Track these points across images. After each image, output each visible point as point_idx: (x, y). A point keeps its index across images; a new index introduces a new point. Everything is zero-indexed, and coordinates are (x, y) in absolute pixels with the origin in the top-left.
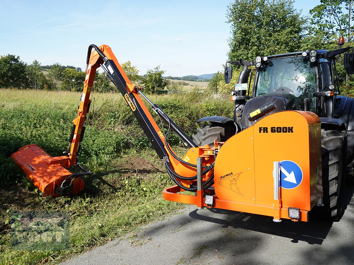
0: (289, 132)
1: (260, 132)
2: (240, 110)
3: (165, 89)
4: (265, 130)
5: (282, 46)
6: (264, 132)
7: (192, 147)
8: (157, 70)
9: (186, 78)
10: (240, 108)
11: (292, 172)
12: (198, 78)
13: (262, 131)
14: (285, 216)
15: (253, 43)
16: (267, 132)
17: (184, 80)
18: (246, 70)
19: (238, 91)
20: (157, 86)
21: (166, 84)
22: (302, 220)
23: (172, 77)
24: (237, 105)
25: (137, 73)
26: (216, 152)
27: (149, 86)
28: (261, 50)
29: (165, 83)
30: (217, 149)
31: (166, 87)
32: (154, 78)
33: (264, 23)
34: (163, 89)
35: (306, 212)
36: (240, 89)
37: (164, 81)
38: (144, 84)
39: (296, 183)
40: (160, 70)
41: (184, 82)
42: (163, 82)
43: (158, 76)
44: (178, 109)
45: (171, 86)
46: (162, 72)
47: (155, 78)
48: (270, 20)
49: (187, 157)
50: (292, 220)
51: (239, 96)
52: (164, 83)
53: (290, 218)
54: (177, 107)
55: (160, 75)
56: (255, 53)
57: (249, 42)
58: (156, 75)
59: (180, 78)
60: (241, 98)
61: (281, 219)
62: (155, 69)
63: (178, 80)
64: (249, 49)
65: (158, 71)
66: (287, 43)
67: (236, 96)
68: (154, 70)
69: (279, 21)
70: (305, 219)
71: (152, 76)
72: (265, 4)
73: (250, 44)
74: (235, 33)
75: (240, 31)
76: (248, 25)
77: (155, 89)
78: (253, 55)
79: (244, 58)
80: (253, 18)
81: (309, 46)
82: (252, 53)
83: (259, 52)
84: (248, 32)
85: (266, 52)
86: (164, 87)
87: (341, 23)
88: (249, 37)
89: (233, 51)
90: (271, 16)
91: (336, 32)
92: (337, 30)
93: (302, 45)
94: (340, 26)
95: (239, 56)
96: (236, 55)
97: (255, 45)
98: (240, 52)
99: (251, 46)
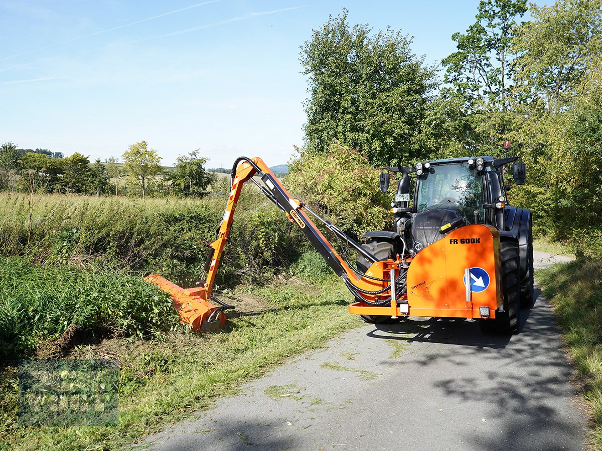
0: (477, 242)
1: (451, 243)
3: (209, 188)
4: (456, 241)
5: (394, 115)
6: (454, 243)
8: (194, 157)
10: (403, 221)
11: (481, 277)
13: (453, 243)
14: (477, 316)
15: (345, 109)
16: (457, 243)
18: (405, 178)
19: (399, 202)
20: (194, 184)
21: (209, 181)
22: (491, 318)
24: (397, 219)
25: (158, 162)
26: (401, 265)
27: (180, 184)
28: (360, 120)
29: (208, 178)
30: (401, 263)
31: (209, 185)
32: (188, 170)
33: (364, 76)
34: (204, 189)
35: (494, 310)
36: (401, 200)
37: (205, 176)
38: (171, 181)
39: (483, 286)
40: (199, 157)
43: (195, 167)
45: (217, 185)
46: (204, 160)
47: (191, 170)
48: (372, 70)
49: (370, 272)
50: (483, 318)
51: (400, 208)
52: (206, 179)
55: (199, 165)
57: (339, 107)
58: (192, 164)
60: (403, 211)
61: (473, 319)
62: (191, 155)
64: (339, 120)
67: (397, 207)
68: (190, 157)
69: (389, 73)
70: (493, 317)
71: (185, 167)
72: (364, 43)
73: (341, 111)
74: (315, 92)
75: (321, 88)
76: (337, 79)
77: (191, 189)
78: (347, 130)
79: (330, 133)
80: (345, 67)
81: (438, 115)
82: (344, 126)
83: (356, 123)
84: (336, 91)
85: (367, 124)
86: (207, 187)
87: (491, 83)
88: (338, 99)
89: (313, 122)
90: (374, 64)
91: (484, 96)
92: (485, 92)
93: (427, 113)
94: (489, 86)
95: (322, 131)
96: (316, 129)
97: (349, 113)
98: (323, 124)
99: (342, 113)
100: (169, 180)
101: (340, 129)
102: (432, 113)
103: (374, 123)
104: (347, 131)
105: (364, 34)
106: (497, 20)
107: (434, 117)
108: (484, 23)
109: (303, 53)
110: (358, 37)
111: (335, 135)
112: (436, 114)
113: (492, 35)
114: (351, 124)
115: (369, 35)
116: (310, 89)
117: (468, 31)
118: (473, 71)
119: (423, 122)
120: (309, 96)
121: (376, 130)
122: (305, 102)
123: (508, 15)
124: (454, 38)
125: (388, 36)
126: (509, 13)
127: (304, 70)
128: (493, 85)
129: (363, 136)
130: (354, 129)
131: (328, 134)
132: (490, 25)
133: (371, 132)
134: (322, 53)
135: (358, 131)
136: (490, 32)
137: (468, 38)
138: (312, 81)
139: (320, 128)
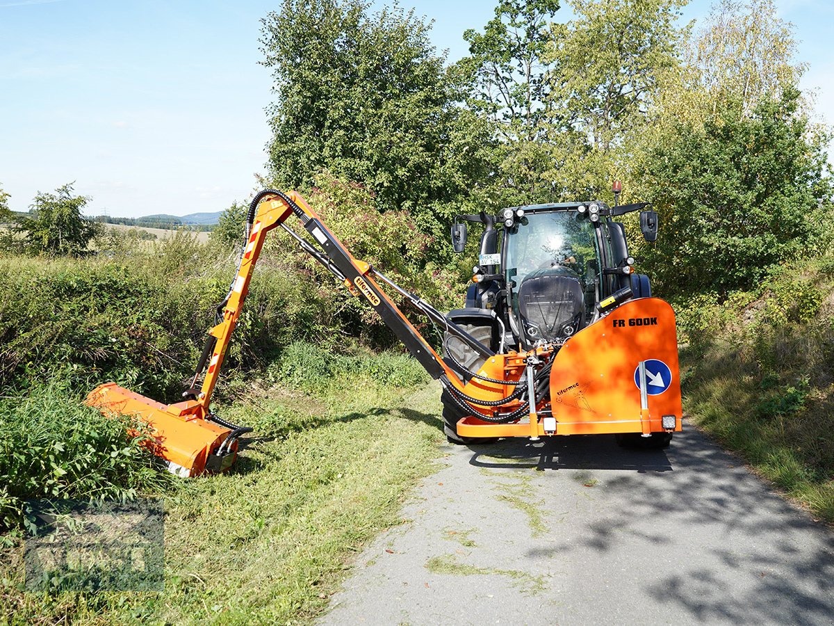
3: (91, 245)
5: (407, 134)
8: (65, 194)
9: (146, 222)
12: (180, 222)
15: (334, 121)
17: (144, 226)
20: (66, 238)
21: (91, 234)
23: (112, 217)
25: (4, 201)
27: (42, 237)
28: (356, 139)
29: (90, 229)
31: (92, 240)
32: (55, 215)
33: (361, 73)
34: (83, 246)
37: (85, 225)
38: (26, 233)
40: (74, 195)
41: (144, 231)
42: (82, 228)
43: (67, 211)
44: (125, 297)
45: (105, 240)
46: (82, 201)
47: (61, 215)
48: (375, 65)
52: (86, 230)
54: (121, 291)
55: (74, 207)
56: (340, 147)
57: (325, 119)
58: (62, 207)
59: (133, 220)
62: (59, 190)
63: (129, 225)
64: (325, 138)
65: (67, 196)
66: (418, 127)
68: (58, 195)
69: (397, 72)
71: (50, 211)
72: (360, 25)
73: (327, 124)
74: (285, 93)
75: (298, 87)
76: (320, 76)
77: (61, 245)
78: (337, 154)
79: (312, 158)
80: (331, 61)
81: (469, 139)
82: (332, 148)
83: (352, 144)
84: (321, 93)
85: (368, 145)
86: (88, 242)
87: (515, 102)
88: (324, 105)
89: (282, 139)
90: (377, 55)
91: (504, 121)
92: (506, 116)
93: (452, 134)
94: (511, 108)
95: (297, 154)
96: (290, 151)
97: (341, 127)
98: (300, 143)
99: (329, 128)
100: (23, 229)
101: (326, 152)
102: (460, 134)
103: (381, 145)
104: (338, 156)
105: (360, 11)
106: (520, 18)
107: (463, 141)
108: (505, 19)
109: (266, 31)
110: (352, 13)
111: (320, 161)
112: (464, 137)
113: (513, 37)
114: (342, 145)
115: (369, 13)
116: (277, 88)
117: (486, 28)
118: (489, 86)
119: (446, 148)
120: (276, 99)
121: (382, 156)
122: (269, 108)
123: (537, 12)
124: (466, 35)
125: (395, 18)
126: (538, 9)
127: (264, 59)
128: (518, 106)
129: (362, 165)
130: (347, 153)
131: (309, 159)
132: (513, 24)
133: (375, 158)
134: (298, 32)
135: (354, 157)
136: (511, 31)
137: (487, 38)
138: (280, 77)
139: (295, 149)
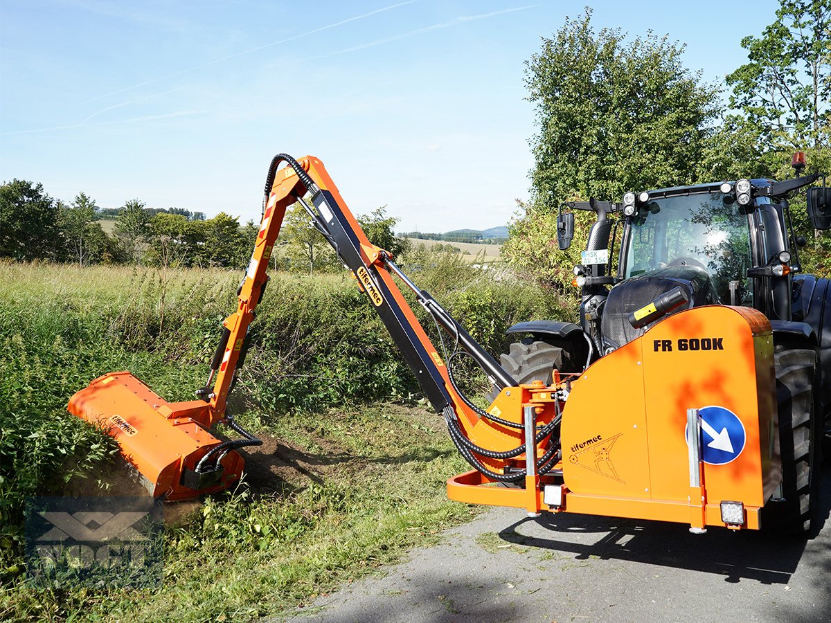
0: (715, 348)
1: (656, 350)
2: (595, 306)
3: (400, 260)
4: (667, 345)
5: (657, 155)
6: (664, 350)
7: (506, 386)
8: (378, 216)
9: (451, 237)
10: (594, 302)
11: (725, 430)
12: (481, 236)
13: (660, 348)
14: (715, 521)
15: (588, 148)
16: (670, 349)
17: (449, 241)
18: (603, 222)
19: (588, 266)
21: (399, 250)
22: (749, 528)
24: (586, 298)
26: (559, 395)
28: (609, 163)
29: (398, 246)
30: (561, 389)
31: (400, 255)
32: (371, 235)
33: (615, 101)
34: (393, 260)
35: (756, 510)
36: (593, 262)
37: (395, 242)
39: (732, 451)
40: (386, 216)
41: (450, 246)
42: (392, 245)
43: (380, 231)
45: (412, 255)
46: (392, 221)
47: (375, 234)
48: (626, 93)
49: (496, 408)
50: (729, 527)
51: (590, 278)
52: (395, 246)
53: (723, 525)
55: (386, 228)
56: (594, 170)
57: (580, 146)
58: (376, 227)
60: (595, 282)
61: (706, 527)
62: (374, 213)
63: (436, 240)
64: (580, 163)
65: (381, 218)
66: (669, 148)
67: (585, 276)
68: (373, 217)
69: (650, 96)
70: (754, 524)
71: (367, 231)
72: (616, 55)
73: (582, 150)
74: (546, 124)
75: (555, 119)
76: (576, 107)
78: (590, 177)
79: (567, 182)
80: (589, 90)
81: (721, 155)
82: (587, 172)
83: (604, 168)
84: (576, 123)
85: (620, 169)
86: (397, 257)
87: (798, 107)
88: (578, 134)
89: (543, 166)
90: (629, 83)
91: (788, 126)
92: (789, 121)
93: (705, 151)
94: (795, 112)
95: (555, 179)
96: (548, 177)
97: (593, 153)
98: (557, 170)
99: (583, 154)
101: (581, 176)
102: (712, 151)
103: (629, 167)
104: (591, 179)
105: (615, 42)
106: (806, 17)
107: (715, 158)
108: (788, 22)
109: (529, 71)
110: (607, 46)
111: (574, 185)
112: (717, 153)
113: (798, 38)
114: (596, 168)
115: (622, 44)
116: (539, 120)
117: (764, 34)
118: (772, 91)
119: (699, 165)
120: (539, 130)
121: (632, 177)
122: (532, 139)
123: (823, 9)
124: (744, 43)
125: (649, 45)
126: (825, 6)
127: (529, 95)
128: (801, 110)
129: (613, 186)
130: (601, 175)
131: (564, 182)
132: (796, 25)
133: (625, 179)
134: (556, 70)
135: (606, 179)
136: (797, 34)
137: (765, 44)
138: (541, 110)
139: (553, 175)
